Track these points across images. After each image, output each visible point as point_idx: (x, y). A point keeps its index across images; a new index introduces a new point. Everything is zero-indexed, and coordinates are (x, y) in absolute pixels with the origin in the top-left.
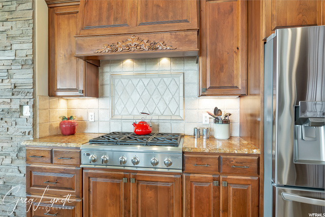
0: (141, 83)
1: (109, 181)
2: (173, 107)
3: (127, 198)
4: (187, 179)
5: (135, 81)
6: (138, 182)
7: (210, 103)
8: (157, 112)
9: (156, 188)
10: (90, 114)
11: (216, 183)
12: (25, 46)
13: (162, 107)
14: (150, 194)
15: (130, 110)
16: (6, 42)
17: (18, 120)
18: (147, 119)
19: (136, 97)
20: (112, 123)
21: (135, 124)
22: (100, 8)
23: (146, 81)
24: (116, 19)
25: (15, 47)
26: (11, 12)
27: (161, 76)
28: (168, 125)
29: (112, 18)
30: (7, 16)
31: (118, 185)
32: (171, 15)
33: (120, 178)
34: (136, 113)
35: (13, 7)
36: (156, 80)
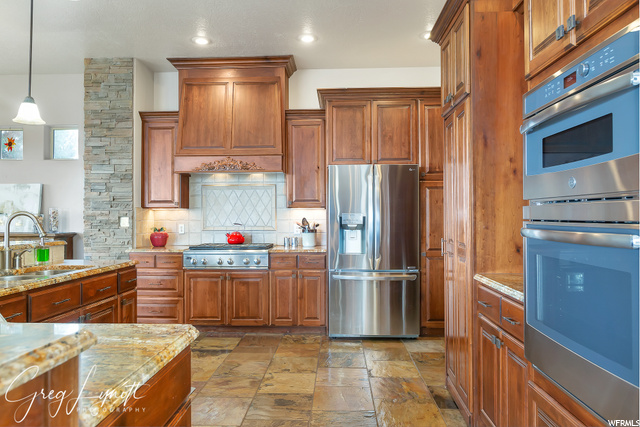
0: (234, 194)
1: (207, 280)
2: (266, 218)
3: (223, 294)
4: (273, 274)
5: (228, 192)
6: (232, 279)
7: (299, 214)
8: (250, 223)
9: (247, 283)
10: (180, 225)
11: (294, 276)
12: (124, 162)
13: (254, 217)
14: (243, 288)
15: (222, 221)
16: (104, 157)
17: (116, 231)
18: (240, 229)
19: (228, 208)
20: (204, 235)
21: (228, 235)
22: (198, 131)
23: (239, 192)
24: (212, 142)
25: (114, 162)
26: (109, 129)
27: (253, 187)
28: (261, 236)
29: (209, 140)
30: (105, 132)
31: (217, 283)
32: (260, 140)
33: (218, 277)
34: (228, 224)
35: (113, 125)
36: (250, 192)
